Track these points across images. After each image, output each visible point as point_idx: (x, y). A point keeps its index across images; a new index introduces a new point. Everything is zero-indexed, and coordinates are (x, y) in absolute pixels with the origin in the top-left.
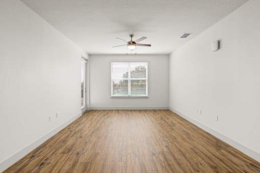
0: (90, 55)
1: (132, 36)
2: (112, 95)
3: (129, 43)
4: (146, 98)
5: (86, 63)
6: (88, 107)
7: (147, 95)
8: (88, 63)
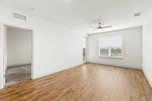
0: (89, 35)
1: (100, 24)
2: (99, 56)
3: (98, 28)
4: (122, 59)
5: (87, 39)
6: (88, 61)
7: (122, 57)
8: (88, 39)
